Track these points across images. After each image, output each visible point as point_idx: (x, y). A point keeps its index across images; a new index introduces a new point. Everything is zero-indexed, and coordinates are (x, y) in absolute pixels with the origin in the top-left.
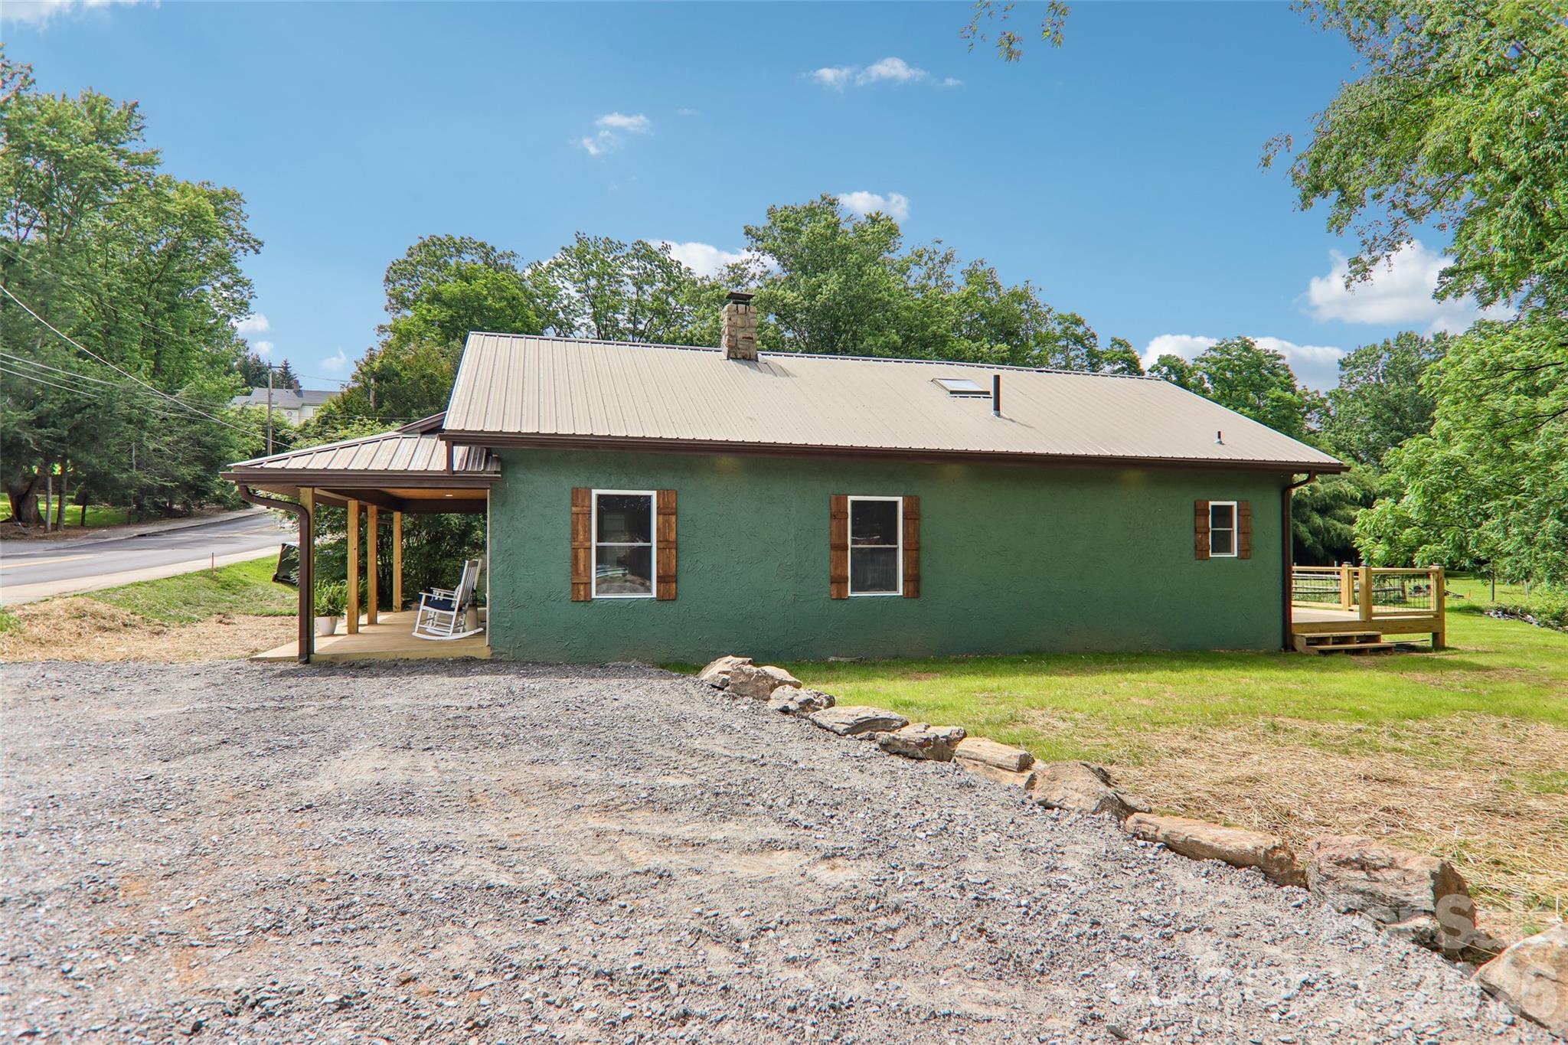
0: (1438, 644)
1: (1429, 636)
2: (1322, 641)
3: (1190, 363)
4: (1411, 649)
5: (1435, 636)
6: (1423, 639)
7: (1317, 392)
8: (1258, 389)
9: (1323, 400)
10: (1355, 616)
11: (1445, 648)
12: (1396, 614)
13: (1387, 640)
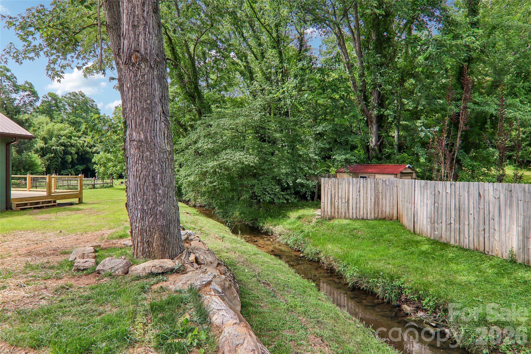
0: (80, 202)
1: (77, 199)
2: (38, 203)
3: (60, 97)
4: (71, 204)
5: (79, 199)
6: (76, 200)
7: (109, 116)
8: (86, 112)
9: (111, 120)
10: (45, 194)
11: (82, 203)
12: (62, 192)
13: (58, 202)
